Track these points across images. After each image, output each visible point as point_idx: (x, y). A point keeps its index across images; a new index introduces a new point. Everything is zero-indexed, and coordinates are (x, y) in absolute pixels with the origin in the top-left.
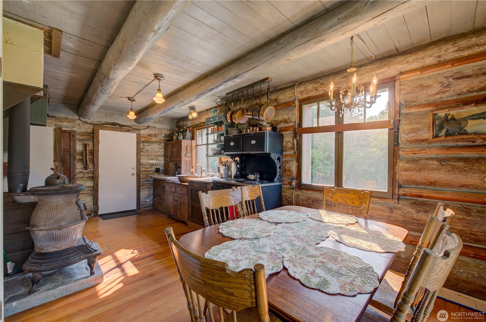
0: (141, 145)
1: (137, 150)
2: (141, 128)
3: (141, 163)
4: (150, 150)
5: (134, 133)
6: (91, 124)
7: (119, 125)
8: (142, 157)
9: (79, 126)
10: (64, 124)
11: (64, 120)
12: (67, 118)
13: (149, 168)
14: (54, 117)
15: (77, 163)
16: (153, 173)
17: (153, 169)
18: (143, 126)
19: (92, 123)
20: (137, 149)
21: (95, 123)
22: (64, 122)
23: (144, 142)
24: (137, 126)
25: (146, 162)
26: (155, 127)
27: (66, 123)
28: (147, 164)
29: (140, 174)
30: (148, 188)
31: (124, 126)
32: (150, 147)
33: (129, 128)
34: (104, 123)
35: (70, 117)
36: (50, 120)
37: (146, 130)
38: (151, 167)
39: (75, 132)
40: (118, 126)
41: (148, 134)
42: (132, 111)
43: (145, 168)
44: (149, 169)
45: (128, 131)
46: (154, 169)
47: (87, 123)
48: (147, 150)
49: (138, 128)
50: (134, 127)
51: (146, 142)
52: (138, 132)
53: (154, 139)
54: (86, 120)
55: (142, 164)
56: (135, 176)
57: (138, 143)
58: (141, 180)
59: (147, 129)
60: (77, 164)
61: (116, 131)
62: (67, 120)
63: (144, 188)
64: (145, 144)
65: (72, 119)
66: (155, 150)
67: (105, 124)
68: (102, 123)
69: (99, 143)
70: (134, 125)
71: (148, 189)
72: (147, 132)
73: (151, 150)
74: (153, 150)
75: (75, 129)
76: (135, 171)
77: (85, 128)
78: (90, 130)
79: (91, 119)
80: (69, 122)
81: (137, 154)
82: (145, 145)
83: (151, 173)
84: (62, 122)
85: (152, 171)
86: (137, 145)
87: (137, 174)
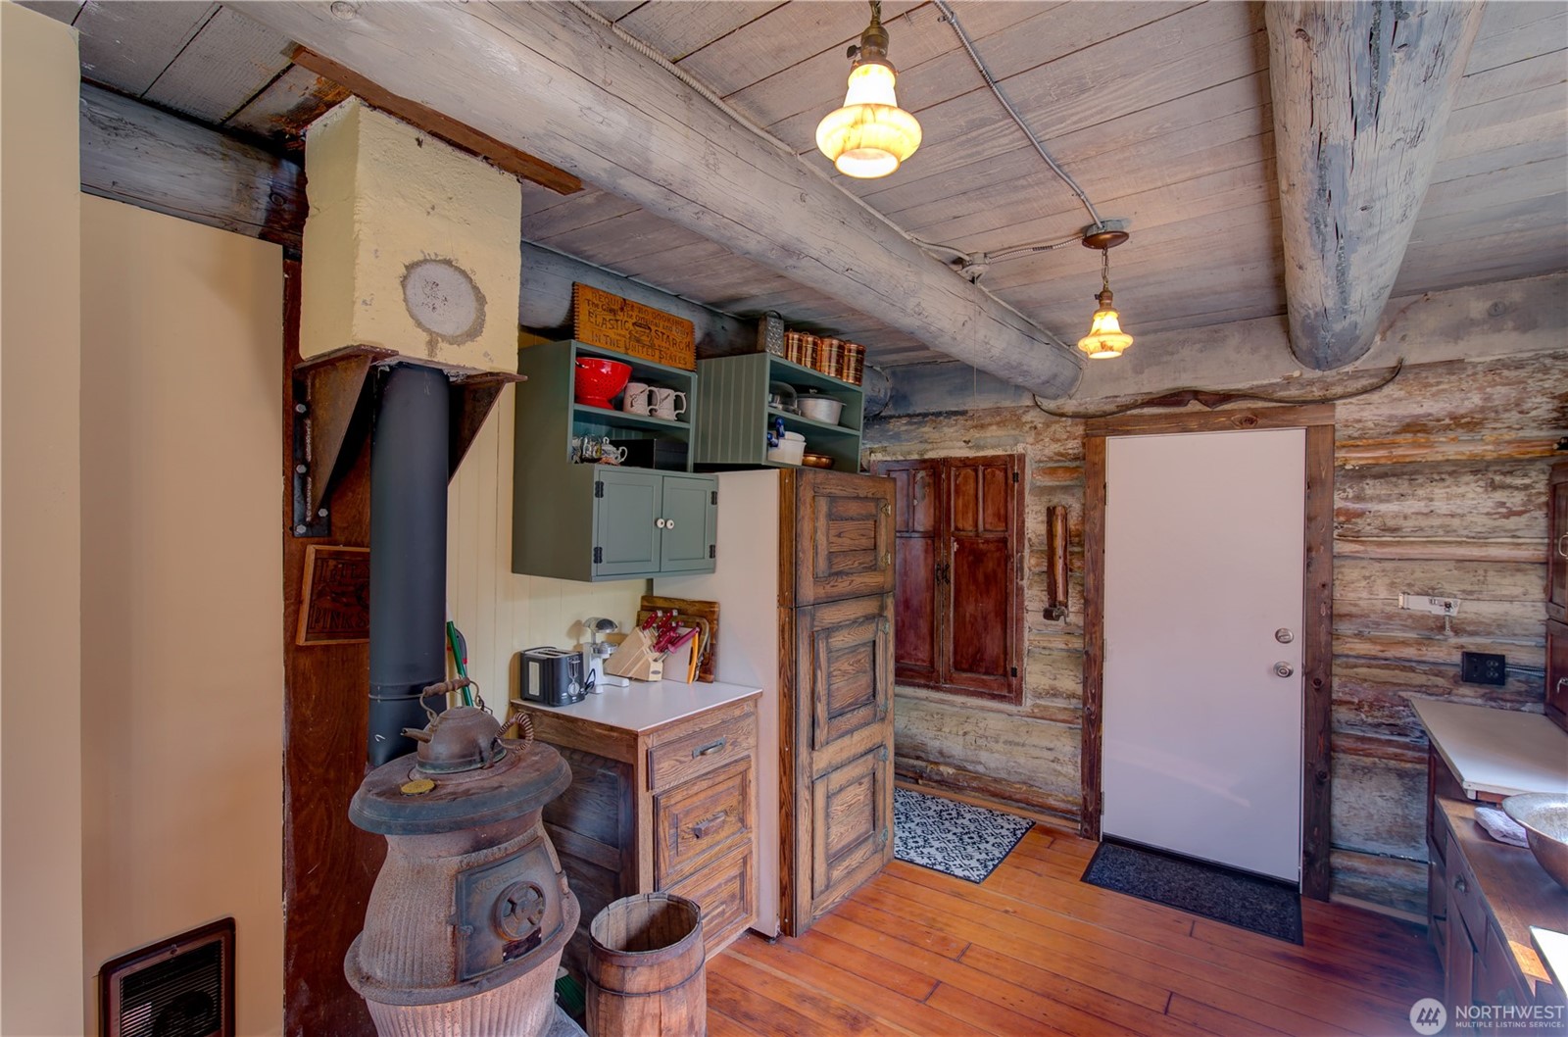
0: (1336, 497)
1: (1307, 528)
2: (1338, 390)
3: (1339, 608)
4: (1410, 524)
5: (1292, 425)
6: (1075, 416)
7: (1196, 394)
8: (1350, 573)
9: (1033, 432)
10: (988, 435)
11: (988, 420)
12: (998, 411)
13: (1404, 643)
14: (963, 413)
15: (1030, 587)
16: (1440, 681)
17: (1447, 652)
18: (1356, 375)
19: (1081, 409)
20: (1309, 519)
21: (1092, 409)
22: (990, 425)
23: (1361, 474)
24: (1311, 383)
25: (1379, 605)
26: (1453, 366)
27: (994, 427)
28: (1390, 617)
29: (1329, 674)
30: (1401, 774)
31: (1227, 397)
32: (1412, 506)
33: (1260, 404)
34: (1128, 400)
35: (1007, 403)
36: (952, 426)
37: (1375, 397)
38: (1426, 641)
39: (1022, 458)
40: (1194, 406)
41: (1391, 418)
42: (1109, 308)
43: (1373, 640)
44: (1410, 652)
45: (1250, 421)
46: (1457, 658)
47: (1062, 415)
48: (1391, 523)
49: (1317, 392)
50: (1293, 392)
51: (1376, 477)
52: (1319, 417)
53: (1450, 448)
54: (1060, 402)
55: (1350, 616)
56: (1297, 681)
57: (1313, 484)
58: (1342, 714)
59: (1388, 390)
60: (1028, 593)
61: (1185, 430)
62: (998, 419)
63: (1367, 771)
64: (1371, 488)
65: (1013, 411)
66: (1456, 522)
67: (1135, 406)
68: (1121, 401)
69: (1104, 501)
70: (1289, 381)
71: (1395, 782)
72: (1386, 411)
73: (1424, 522)
74: (1436, 522)
75: (1020, 449)
76: (1293, 655)
77: (1055, 440)
78: (1073, 446)
79: (1078, 396)
80: (1001, 424)
81: (1309, 549)
82: (1369, 491)
83: (1419, 679)
84: (982, 427)
85: (1436, 669)
86: (1308, 497)
87: (1308, 673)
